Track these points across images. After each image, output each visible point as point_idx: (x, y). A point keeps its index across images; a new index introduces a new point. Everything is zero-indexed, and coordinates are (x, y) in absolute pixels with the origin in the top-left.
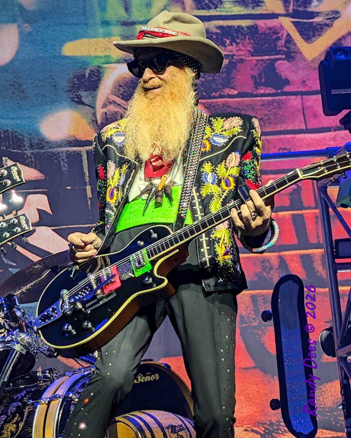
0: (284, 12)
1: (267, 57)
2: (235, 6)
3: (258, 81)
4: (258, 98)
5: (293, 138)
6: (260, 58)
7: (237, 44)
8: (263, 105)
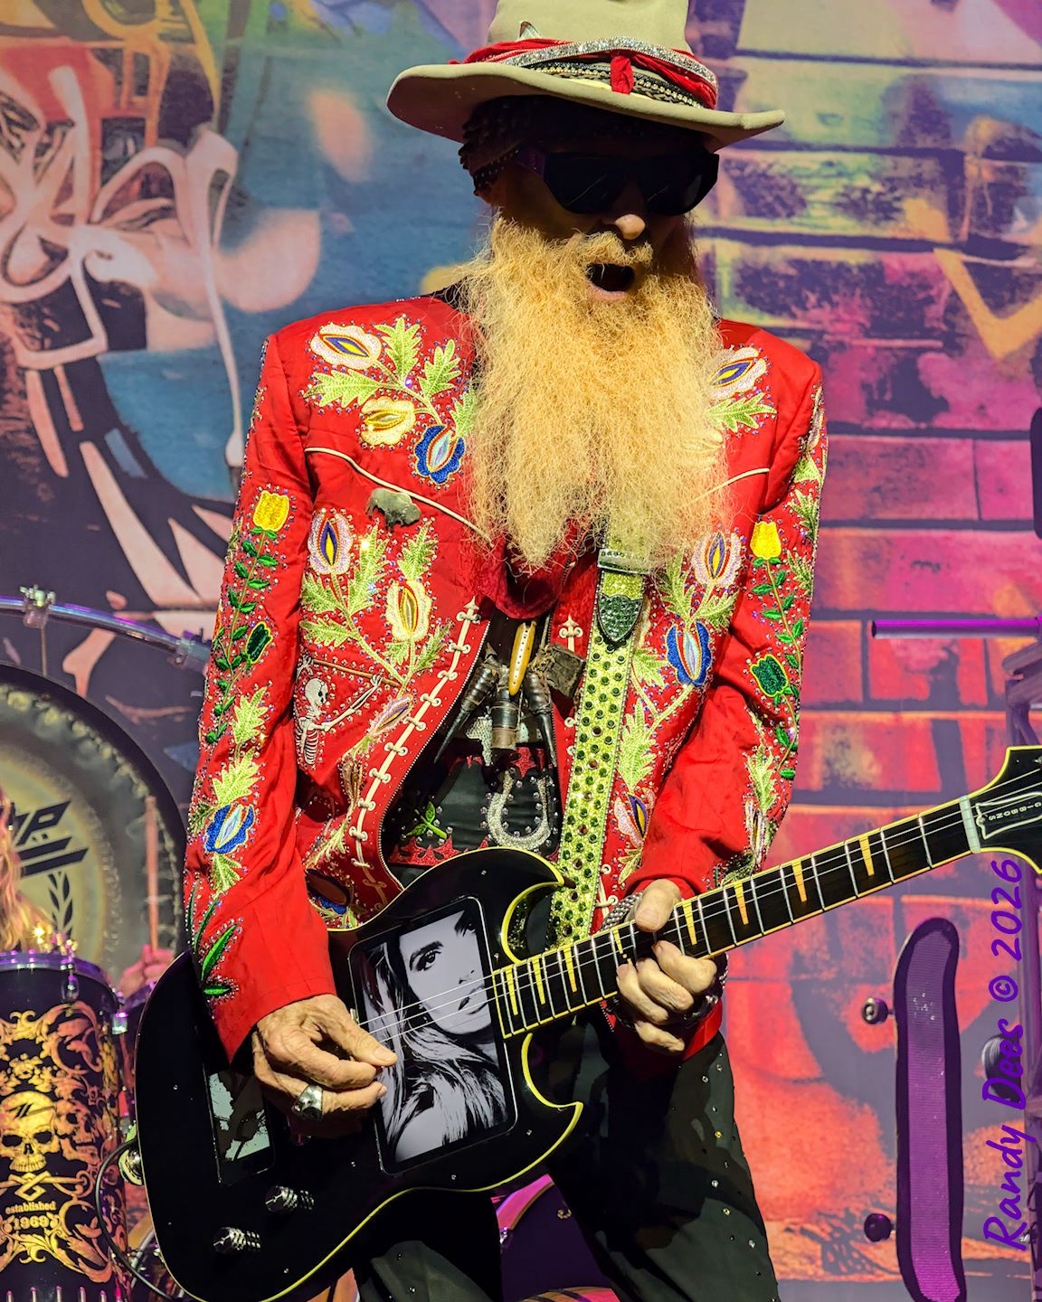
0: (947, 239)
1: (899, 343)
2: (834, 215)
3: (876, 397)
4: (874, 439)
5: (947, 538)
6: (884, 343)
7: (834, 305)
8: (882, 456)
